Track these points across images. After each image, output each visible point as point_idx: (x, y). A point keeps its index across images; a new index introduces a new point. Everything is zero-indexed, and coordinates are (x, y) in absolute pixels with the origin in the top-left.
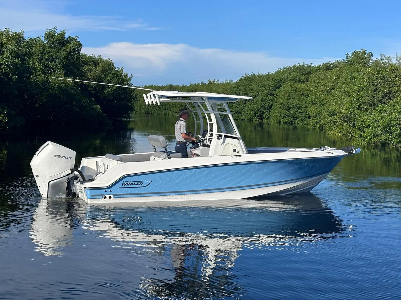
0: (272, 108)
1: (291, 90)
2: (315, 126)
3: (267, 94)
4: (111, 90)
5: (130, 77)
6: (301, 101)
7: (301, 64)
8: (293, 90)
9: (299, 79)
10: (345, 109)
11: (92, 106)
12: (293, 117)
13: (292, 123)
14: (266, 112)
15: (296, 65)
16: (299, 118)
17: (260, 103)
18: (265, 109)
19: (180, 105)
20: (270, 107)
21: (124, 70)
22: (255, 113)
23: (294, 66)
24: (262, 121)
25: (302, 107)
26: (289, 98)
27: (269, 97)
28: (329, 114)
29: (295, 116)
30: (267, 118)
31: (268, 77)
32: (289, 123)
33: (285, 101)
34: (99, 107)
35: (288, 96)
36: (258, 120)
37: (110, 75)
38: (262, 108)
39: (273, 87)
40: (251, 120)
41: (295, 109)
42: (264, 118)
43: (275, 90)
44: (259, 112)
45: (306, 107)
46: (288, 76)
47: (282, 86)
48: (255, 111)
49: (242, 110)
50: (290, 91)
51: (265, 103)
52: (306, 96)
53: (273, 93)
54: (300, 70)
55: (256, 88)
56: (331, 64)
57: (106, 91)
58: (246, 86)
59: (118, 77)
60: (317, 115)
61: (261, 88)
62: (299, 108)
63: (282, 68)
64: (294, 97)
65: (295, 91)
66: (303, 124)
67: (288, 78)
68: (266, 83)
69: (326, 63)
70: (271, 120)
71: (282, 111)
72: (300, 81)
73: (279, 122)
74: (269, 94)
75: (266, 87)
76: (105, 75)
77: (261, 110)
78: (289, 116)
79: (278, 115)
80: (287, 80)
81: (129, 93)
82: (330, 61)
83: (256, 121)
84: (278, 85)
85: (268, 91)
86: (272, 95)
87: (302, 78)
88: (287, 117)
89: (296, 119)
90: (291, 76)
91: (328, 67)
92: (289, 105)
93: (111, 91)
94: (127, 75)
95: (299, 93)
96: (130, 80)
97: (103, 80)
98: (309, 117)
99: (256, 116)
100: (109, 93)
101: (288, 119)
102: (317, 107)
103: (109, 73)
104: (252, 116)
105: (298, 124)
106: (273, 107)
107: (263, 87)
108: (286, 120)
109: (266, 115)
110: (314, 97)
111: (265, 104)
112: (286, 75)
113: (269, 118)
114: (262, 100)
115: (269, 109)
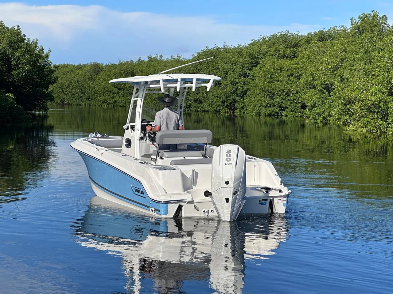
0: (246, 94)
1: (274, 69)
2: (317, 120)
3: (240, 75)
4: (22, 71)
5: (48, 52)
6: (291, 84)
7: (284, 32)
8: (277, 70)
9: (283, 54)
10: (371, 95)
11: (2, 94)
12: (280, 107)
13: (277, 115)
14: (239, 100)
15: (277, 34)
16: (288, 108)
17: (230, 88)
18: (237, 96)
19: (111, 92)
20: (245, 93)
21: (38, 42)
22: (223, 102)
23: (273, 35)
24: (233, 112)
25: (292, 92)
26: (272, 80)
27: (242, 78)
28: (342, 102)
29: (282, 106)
30: (240, 109)
31: (239, 51)
32: (274, 115)
33: (267, 85)
34: (12, 95)
35: (270, 77)
36: (228, 112)
37: (19, 50)
38: (233, 94)
39: (247, 65)
40: (217, 112)
41: (282, 96)
42: (235, 108)
43: (250, 70)
44: (230, 100)
45: (297, 93)
46: (268, 50)
47: (259, 64)
48: (224, 99)
49: (204, 97)
50: (273, 71)
51: (237, 87)
52: (296, 77)
53: (248, 73)
54: (284, 42)
55: (223, 66)
56: (326, 32)
57: (15, 73)
58: (208, 63)
59: (29, 53)
60: (316, 104)
61: (230, 66)
62: (287, 94)
63: (257, 39)
64: (280, 79)
65: (279, 71)
66: (293, 116)
67: (268, 52)
68: (237, 59)
69: (319, 31)
70: (246, 112)
71: (263, 99)
72: (284, 56)
73: (259, 114)
74: (242, 75)
75: (238, 64)
76: (13, 49)
77: (231, 98)
78: (273, 105)
79: (257, 104)
80: (266, 55)
81: (47, 76)
82: (324, 29)
83: (225, 112)
84: (254, 62)
85: (241, 70)
86: (246, 76)
87: (288, 52)
88: (270, 107)
89: (284, 110)
90: (273, 49)
91: (322, 37)
92: (272, 90)
93: (22, 73)
94: (42, 49)
95: (286, 74)
96: (47, 56)
97: (10, 56)
98: (304, 107)
99: (224, 105)
100: (19, 76)
101: (271, 109)
102: (315, 92)
103: (18, 47)
104: (219, 105)
105: (286, 116)
106: (248, 93)
107: (234, 65)
108: (269, 111)
109: (239, 104)
110: (311, 78)
111: (236, 89)
112: (264, 48)
113: (243, 108)
114: (233, 83)
115: (243, 96)
